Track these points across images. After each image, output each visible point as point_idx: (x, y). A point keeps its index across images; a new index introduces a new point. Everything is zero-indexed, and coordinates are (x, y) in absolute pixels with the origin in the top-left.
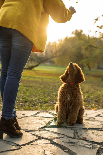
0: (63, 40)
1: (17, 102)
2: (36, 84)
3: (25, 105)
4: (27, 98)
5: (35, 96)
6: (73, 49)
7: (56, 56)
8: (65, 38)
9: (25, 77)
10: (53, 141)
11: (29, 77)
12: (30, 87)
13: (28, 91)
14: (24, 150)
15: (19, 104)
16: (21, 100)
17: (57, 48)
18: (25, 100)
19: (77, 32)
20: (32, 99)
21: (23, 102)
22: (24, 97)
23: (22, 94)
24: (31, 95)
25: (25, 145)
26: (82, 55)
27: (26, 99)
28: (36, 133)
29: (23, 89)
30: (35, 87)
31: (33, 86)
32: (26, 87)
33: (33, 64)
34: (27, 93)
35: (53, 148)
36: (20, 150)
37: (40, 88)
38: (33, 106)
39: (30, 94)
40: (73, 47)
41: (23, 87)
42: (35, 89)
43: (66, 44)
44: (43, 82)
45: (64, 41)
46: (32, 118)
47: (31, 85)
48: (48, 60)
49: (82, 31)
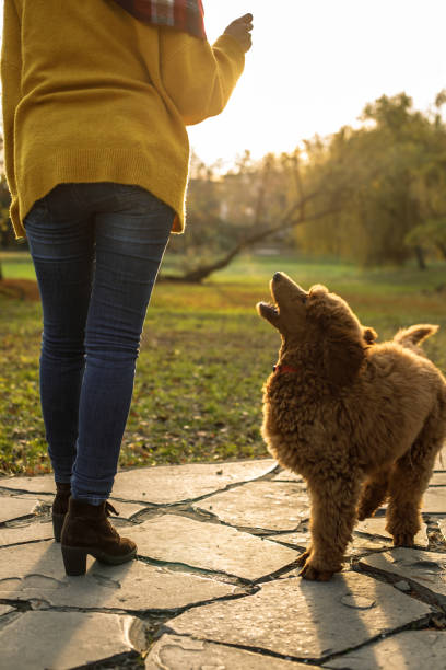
0: (327, 143)
1: (187, 427)
2: (236, 346)
3: (219, 438)
4: (220, 409)
5: (245, 400)
6: (376, 184)
7: (302, 220)
8: (336, 135)
9: (184, 317)
10: (361, 564)
11: (202, 318)
12: (217, 361)
13: (214, 379)
14: (270, 594)
15: (193, 435)
16: (197, 418)
17: (306, 183)
18: (212, 419)
19: (388, 109)
20: (241, 414)
21: (207, 426)
22: (207, 406)
23: (194, 396)
24: (229, 395)
25: (266, 579)
26: (415, 205)
27: (215, 414)
28: (294, 540)
29: (189, 372)
30: (240, 362)
31: (227, 358)
32: (200, 362)
33: (208, 257)
34: (214, 387)
35: (365, 584)
36: (255, 596)
37: (258, 366)
38: (251, 440)
39: (225, 394)
40: (375, 175)
41: (191, 365)
42: (238, 371)
43: (340, 161)
44: (266, 337)
45: (332, 149)
46: (265, 486)
47: (218, 353)
48: (270, 238)
49: (406, 101)
